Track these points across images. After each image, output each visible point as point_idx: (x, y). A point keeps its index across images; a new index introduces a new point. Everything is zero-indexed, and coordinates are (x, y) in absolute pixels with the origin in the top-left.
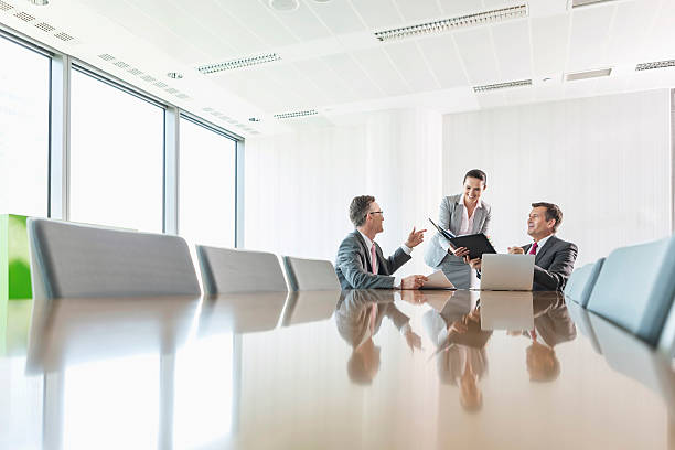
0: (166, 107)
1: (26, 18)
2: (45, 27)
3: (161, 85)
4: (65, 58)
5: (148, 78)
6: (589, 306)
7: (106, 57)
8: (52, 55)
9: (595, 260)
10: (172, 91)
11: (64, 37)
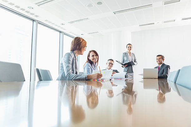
0: (60, 32)
1: (28, 12)
2: (32, 14)
3: (59, 27)
4: (36, 21)
5: (56, 25)
6: (176, 83)
7: (46, 21)
8: (33, 20)
9: (177, 70)
10: (62, 28)
11: (37, 16)
